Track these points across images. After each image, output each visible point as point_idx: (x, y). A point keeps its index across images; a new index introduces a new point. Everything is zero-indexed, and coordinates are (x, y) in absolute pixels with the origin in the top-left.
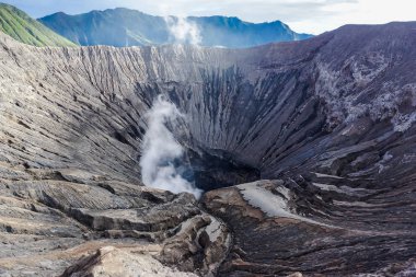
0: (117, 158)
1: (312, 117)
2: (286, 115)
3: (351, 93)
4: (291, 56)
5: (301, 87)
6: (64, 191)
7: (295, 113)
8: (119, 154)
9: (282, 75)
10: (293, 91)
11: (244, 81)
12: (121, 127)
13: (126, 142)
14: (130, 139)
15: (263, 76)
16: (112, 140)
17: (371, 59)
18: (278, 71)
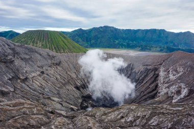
0: (73, 96)
1: (153, 90)
2: (144, 88)
3: (167, 83)
4: (156, 61)
5: (155, 76)
6: (49, 103)
7: (148, 87)
8: (75, 94)
9: (150, 69)
10: (151, 78)
11: (134, 70)
12: (79, 85)
13: (80, 90)
14: (81, 89)
15: (142, 69)
16: (74, 89)
17: (178, 69)
18: (149, 67)
